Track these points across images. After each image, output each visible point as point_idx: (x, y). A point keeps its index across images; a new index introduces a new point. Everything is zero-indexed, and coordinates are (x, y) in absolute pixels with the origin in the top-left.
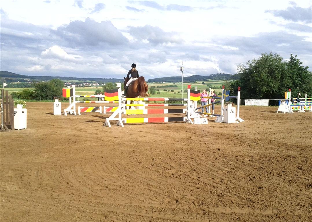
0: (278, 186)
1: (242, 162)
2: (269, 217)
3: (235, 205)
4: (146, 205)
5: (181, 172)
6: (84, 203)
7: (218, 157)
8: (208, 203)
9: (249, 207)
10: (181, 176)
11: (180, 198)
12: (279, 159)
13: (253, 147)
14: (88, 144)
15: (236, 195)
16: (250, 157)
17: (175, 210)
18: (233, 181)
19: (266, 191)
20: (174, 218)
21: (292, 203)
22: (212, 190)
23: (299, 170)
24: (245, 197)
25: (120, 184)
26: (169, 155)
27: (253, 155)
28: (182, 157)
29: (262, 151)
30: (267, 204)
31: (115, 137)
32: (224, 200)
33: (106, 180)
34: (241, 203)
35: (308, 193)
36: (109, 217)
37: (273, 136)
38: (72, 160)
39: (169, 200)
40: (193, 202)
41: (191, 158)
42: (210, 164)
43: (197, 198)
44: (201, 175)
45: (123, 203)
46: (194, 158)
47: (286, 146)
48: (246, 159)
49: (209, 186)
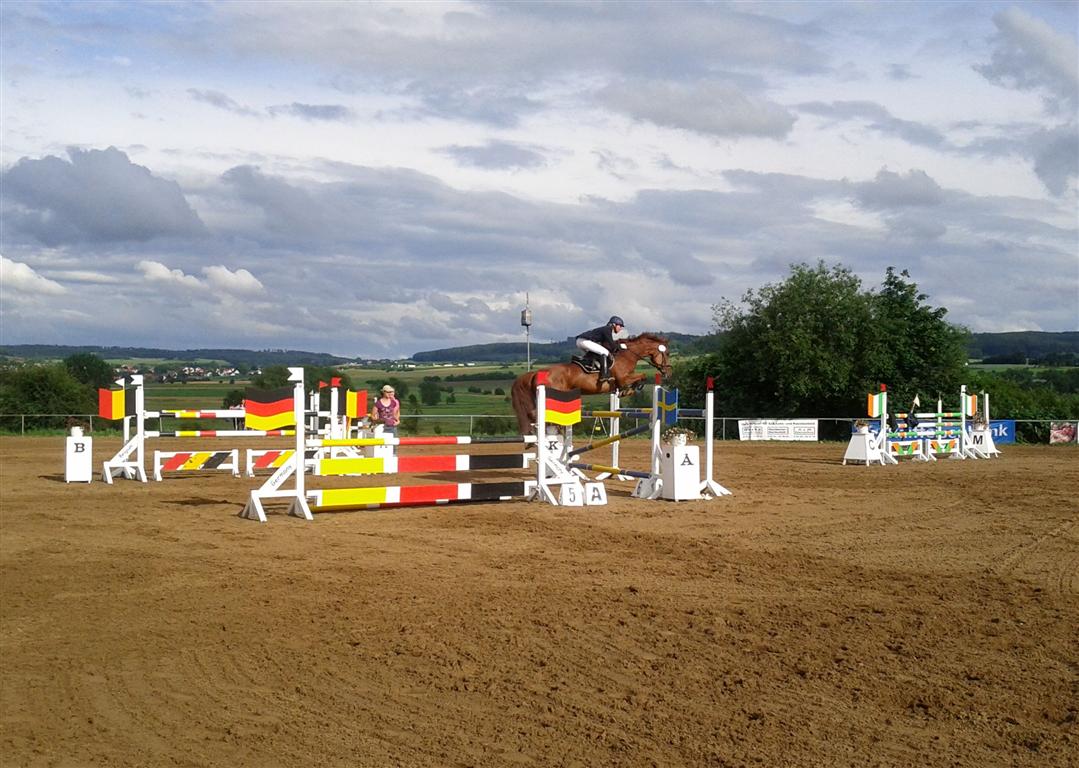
0: (814, 708)
1: (706, 631)
5: (497, 672)
7: (626, 615)
10: (493, 686)
11: (478, 761)
12: (832, 619)
13: (749, 581)
14: (178, 581)
15: (671, 743)
16: (736, 612)
18: (669, 697)
19: (773, 728)
22: (594, 730)
23: (892, 656)
24: (700, 748)
25: (275, 721)
26: (462, 615)
27: (744, 606)
28: (503, 622)
29: (776, 595)
31: (278, 558)
32: (630, 762)
33: (226, 708)
35: (910, 731)
37: (820, 542)
38: (115, 640)
41: (534, 622)
42: (598, 641)
43: (538, 759)
44: (563, 680)
46: (546, 622)
47: (857, 576)
48: (719, 620)
49: (583, 717)
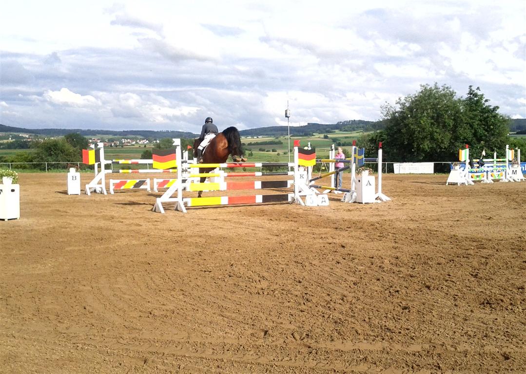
0: (435, 304)
1: (380, 267)
2: (415, 355)
3: (361, 337)
4: (213, 341)
5: (278, 286)
6: (111, 339)
7: (340, 259)
8: (317, 335)
9: (383, 339)
10: (277, 292)
11: (271, 328)
12: (443, 261)
14: (124, 241)
15: (364, 320)
16: (395, 257)
17: (262, 347)
18: (362, 298)
19: (415, 314)
20: (259, 361)
21: (455, 332)
22: (326, 314)
23: (473, 279)
24: (378, 323)
25: (172, 308)
26: (260, 258)
27: (399, 255)
28: (280, 261)
29: (415, 249)
30: (413, 334)
31: (171, 230)
32: (344, 329)
33: (149, 302)
34: (372, 334)
35: (483, 316)
36: (150, 362)
37: (436, 223)
38: (95, 270)
39: (253, 331)
40: (292, 334)
41: (295, 262)
42: (327, 271)
43: (299, 327)
44: (310, 289)
45: (176, 338)
46: (301, 262)
47: (455, 240)
48: (386, 261)
49: (320, 307)
